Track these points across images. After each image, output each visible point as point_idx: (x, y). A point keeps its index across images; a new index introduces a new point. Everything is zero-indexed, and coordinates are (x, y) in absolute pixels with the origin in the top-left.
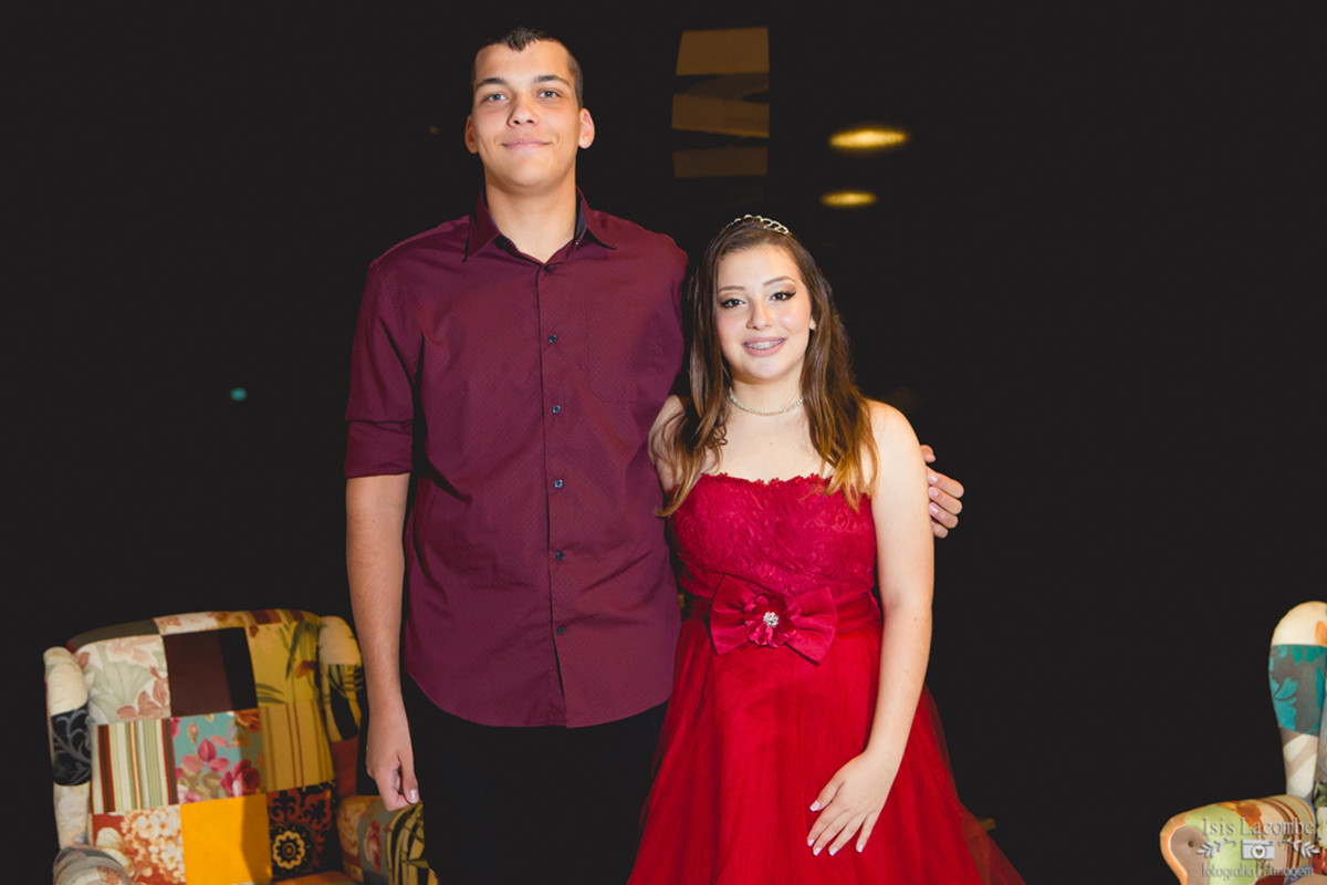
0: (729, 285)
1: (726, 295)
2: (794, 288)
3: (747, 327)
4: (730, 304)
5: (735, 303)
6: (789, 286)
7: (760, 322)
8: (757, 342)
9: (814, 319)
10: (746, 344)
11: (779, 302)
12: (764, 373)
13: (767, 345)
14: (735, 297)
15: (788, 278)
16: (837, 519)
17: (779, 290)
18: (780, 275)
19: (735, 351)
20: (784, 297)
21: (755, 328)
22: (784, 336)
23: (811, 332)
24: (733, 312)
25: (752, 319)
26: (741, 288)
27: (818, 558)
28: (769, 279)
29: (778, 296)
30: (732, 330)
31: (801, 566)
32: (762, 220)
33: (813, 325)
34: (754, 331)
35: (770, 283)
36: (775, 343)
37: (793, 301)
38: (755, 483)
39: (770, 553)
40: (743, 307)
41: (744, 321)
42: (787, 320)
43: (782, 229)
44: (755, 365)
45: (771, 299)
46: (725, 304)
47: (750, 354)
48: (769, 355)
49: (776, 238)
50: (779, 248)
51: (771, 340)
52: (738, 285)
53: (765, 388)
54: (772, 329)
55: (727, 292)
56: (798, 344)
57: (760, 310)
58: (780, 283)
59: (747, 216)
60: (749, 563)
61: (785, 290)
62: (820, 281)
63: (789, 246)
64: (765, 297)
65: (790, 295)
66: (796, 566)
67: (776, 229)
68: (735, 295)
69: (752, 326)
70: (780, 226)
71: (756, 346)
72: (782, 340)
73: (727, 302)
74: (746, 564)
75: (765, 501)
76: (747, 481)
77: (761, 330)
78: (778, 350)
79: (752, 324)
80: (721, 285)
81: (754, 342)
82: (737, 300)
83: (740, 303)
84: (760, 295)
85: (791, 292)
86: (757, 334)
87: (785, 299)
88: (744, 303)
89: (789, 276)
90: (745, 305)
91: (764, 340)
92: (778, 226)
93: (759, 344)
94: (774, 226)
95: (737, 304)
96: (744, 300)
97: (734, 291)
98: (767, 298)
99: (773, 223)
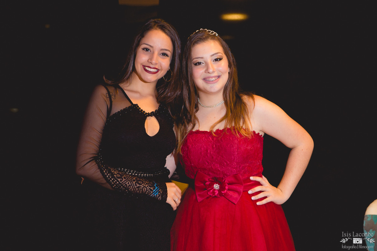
0: (197, 57)
1: (196, 61)
2: (222, 56)
3: (205, 72)
4: (198, 64)
5: (200, 63)
6: (219, 56)
7: (211, 71)
10: (205, 79)
11: (217, 62)
13: (214, 79)
15: (220, 53)
17: (216, 58)
18: (216, 52)
19: (200, 83)
20: (219, 60)
21: (209, 73)
22: (220, 74)
24: (199, 67)
26: (202, 58)
29: (216, 60)
30: (199, 74)
32: (207, 31)
35: (213, 55)
37: (222, 61)
38: (210, 132)
41: (204, 70)
42: (220, 68)
44: (208, 87)
45: (213, 61)
46: (196, 64)
47: (207, 83)
48: (214, 83)
49: (213, 37)
50: (215, 41)
51: (215, 77)
52: (200, 56)
54: (215, 72)
55: (196, 59)
56: (225, 78)
57: (210, 66)
59: (201, 29)
60: (208, 163)
63: (219, 40)
64: (211, 60)
65: (220, 59)
67: (213, 34)
68: (199, 60)
70: (215, 33)
72: (219, 77)
74: (207, 164)
76: (207, 131)
77: (211, 73)
78: (218, 81)
79: (207, 71)
80: (193, 58)
81: (208, 78)
82: (201, 63)
83: (202, 63)
84: (209, 60)
85: (221, 58)
86: (209, 75)
87: (219, 61)
88: (203, 63)
89: (220, 52)
90: (204, 64)
91: (212, 77)
92: (214, 33)
93: (210, 79)
94: (212, 33)
95: (201, 64)
96: (204, 63)
97: (199, 59)
98: (212, 61)
99: (211, 31)
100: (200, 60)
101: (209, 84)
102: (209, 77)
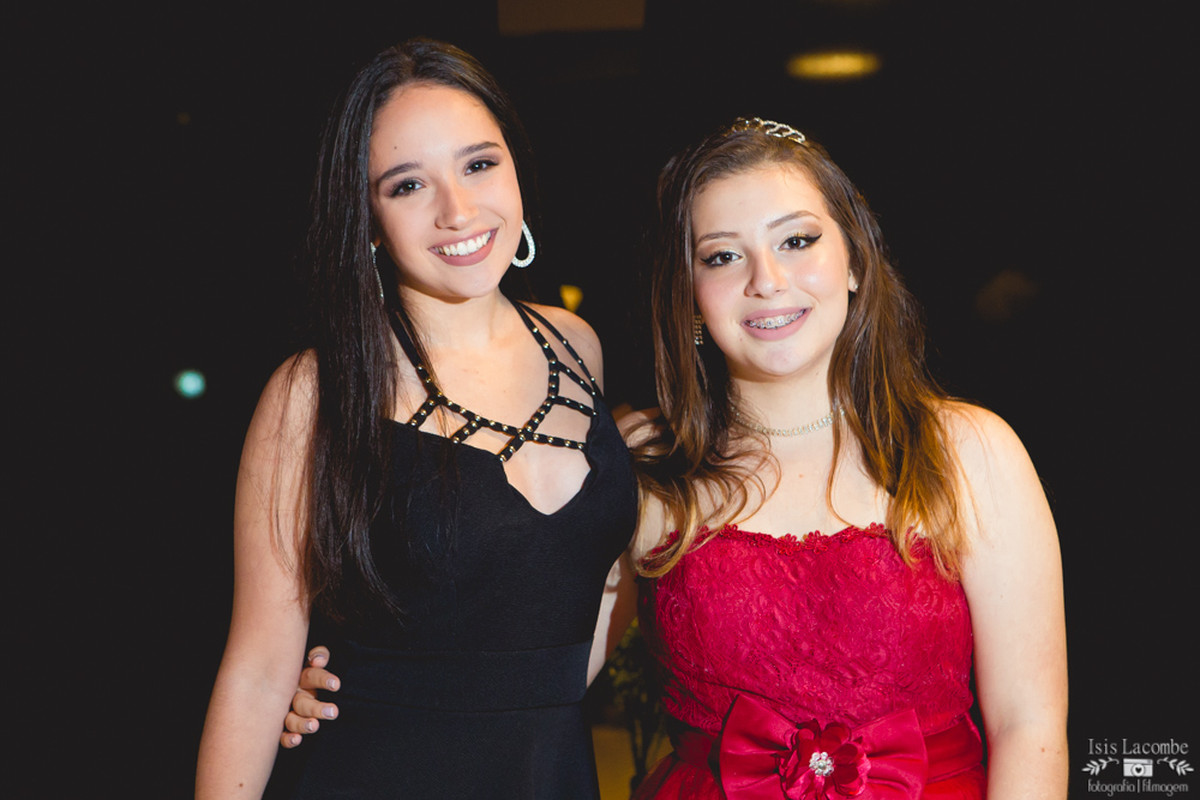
0: (713, 230)
1: (712, 246)
2: (817, 228)
3: (746, 294)
4: (718, 260)
5: (726, 258)
6: (811, 225)
7: (766, 285)
8: (763, 318)
9: (855, 273)
10: (747, 323)
11: (796, 253)
12: (778, 367)
13: (780, 320)
14: (725, 249)
15: (808, 214)
16: (917, 595)
17: (792, 233)
18: (795, 209)
19: (730, 333)
20: (803, 243)
21: (759, 295)
22: (805, 304)
23: (852, 296)
24: (723, 274)
25: (752, 282)
26: (733, 235)
27: (889, 657)
28: (776, 217)
29: (793, 243)
31: (863, 674)
32: (763, 123)
33: (853, 286)
34: (759, 300)
35: (779, 222)
36: (791, 317)
37: (817, 248)
38: (781, 539)
39: (812, 652)
40: (738, 264)
41: (744, 283)
42: (812, 280)
43: (793, 135)
44: (761, 353)
45: (781, 248)
46: (710, 261)
47: (754, 336)
48: (783, 337)
49: (783, 149)
50: (791, 166)
51: (784, 312)
52: (728, 230)
53: (780, 389)
54: (787, 296)
55: (710, 243)
56: (829, 319)
57: (765, 266)
58: (794, 221)
61: (802, 232)
62: (863, 214)
63: (806, 162)
64: (771, 245)
65: (811, 240)
66: (854, 673)
67: (785, 134)
68: (725, 246)
69: (753, 293)
70: (792, 131)
71: (762, 324)
72: (805, 311)
73: (713, 258)
74: (772, 672)
75: (800, 569)
77: (768, 298)
78: (797, 330)
79: (752, 289)
80: (701, 231)
81: (758, 318)
82: (728, 254)
83: (734, 257)
84: (764, 242)
85: (813, 235)
86: (762, 304)
87: (803, 247)
88: (740, 257)
89: (809, 210)
90: (742, 260)
91: (774, 313)
92: (788, 131)
93: (767, 320)
94: (780, 131)
95: (730, 259)
97: (722, 240)
98: (776, 248)
99: (778, 125)
100: (726, 244)
101: (763, 343)
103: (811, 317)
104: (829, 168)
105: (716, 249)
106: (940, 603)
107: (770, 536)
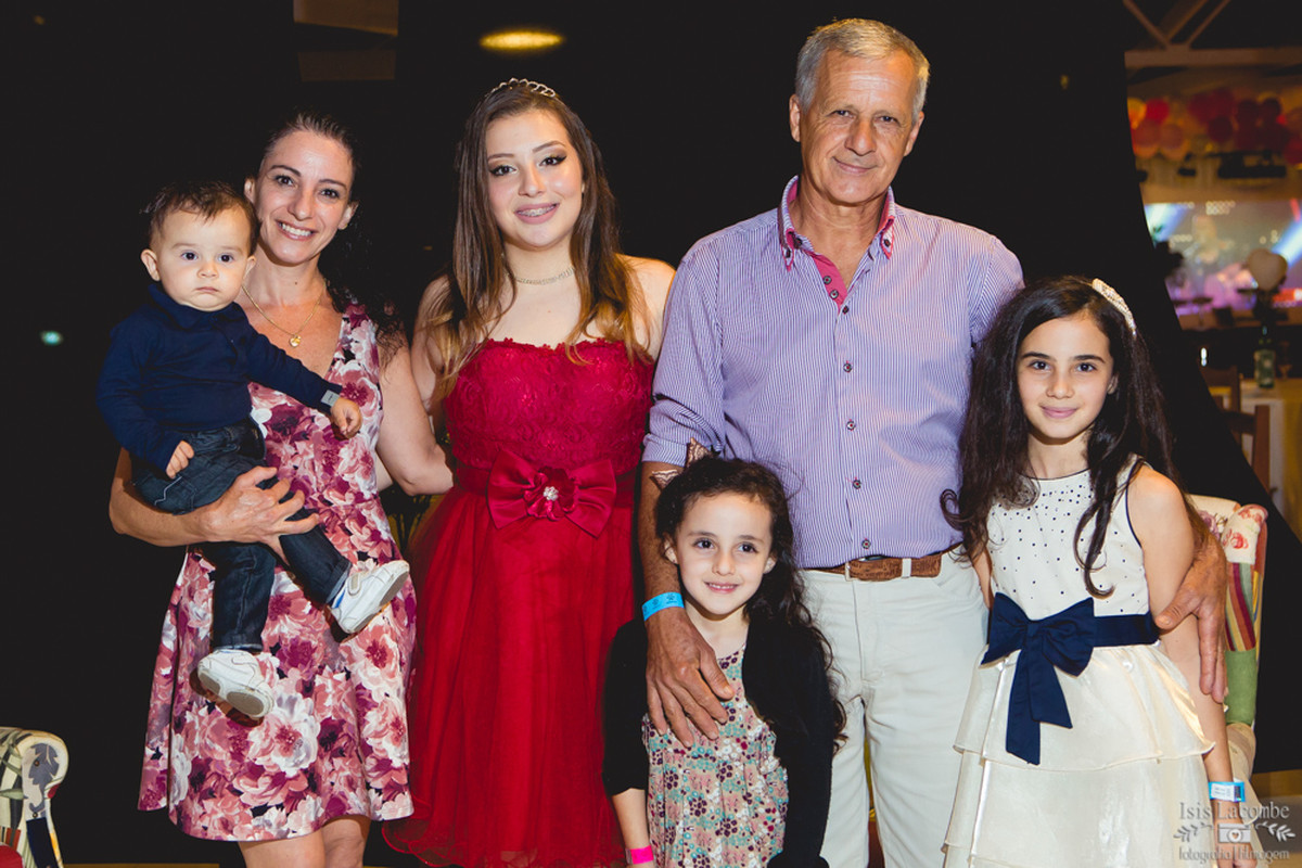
0: (498, 152)
1: (496, 162)
2: (564, 152)
3: (519, 194)
4: (500, 171)
5: (506, 170)
6: (556, 150)
7: (532, 189)
9: (585, 182)
10: (518, 212)
11: (550, 167)
12: (539, 240)
13: (538, 212)
14: (505, 164)
15: (558, 143)
17: (548, 155)
18: (550, 139)
19: (508, 220)
20: (555, 161)
21: (527, 195)
22: (556, 202)
23: (583, 195)
24: (504, 180)
25: (523, 186)
26: (511, 156)
28: (539, 145)
29: (549, 161)
30: (505, 198)
32: (528, 83)
34: (527, 197)
35: (539, 148)
36: (548, 209)
37: (562, 165)
38: (542, 348)
40: (513, 174)
41: (515, 188)
42: (559, 184)
43: (548, 92)
44: (527, 232)
45: (541, 165)
46: (495, 172)
47: (524, 221)
48: (541, 222)
49: (543, 102)
50: (547, 112)
51: (543, 206)
52: (508, 152)
54: (544, 196)
55: (495, 160)
56: (570, 210)
57: (531, 176)
58: (550, 148)
59: (513, 80)
60: (532, 430)
61: (555, 155)
63: (557, 110)
64: (535, 163)
65: (560, 160)
67: (542, 92)
68: (505, 162)
69: (523, 193)
70: (547, 89)
71: (529, 213)
72: (555, 205)
73: (497, 170)
74: (529, 432)
77: (532, 197)
78: (552, 216)
79: (523, 191)
80: (491, 151)
81: (526, 209)
82: (508, 168)
83: (510, 170)
84: (530, 161)
85: (561, 157)
86: (529, 201)
87: (555, 164)
88: (515, 170)
89: (560, 141)
90: (515, 172)
91: (537, 207)
92: (545, 89)
93: (532, 211)
95: (508, 171)
96: (514, 167)
97: (504, 158)
98: (537, 164)
99: (539, 85)
101: (529, 225)
102: (529, 208)
103: (560, 208)
104: (572, 116)
105: (499, 164)
106: (637, 389)
107: (533, 346)
